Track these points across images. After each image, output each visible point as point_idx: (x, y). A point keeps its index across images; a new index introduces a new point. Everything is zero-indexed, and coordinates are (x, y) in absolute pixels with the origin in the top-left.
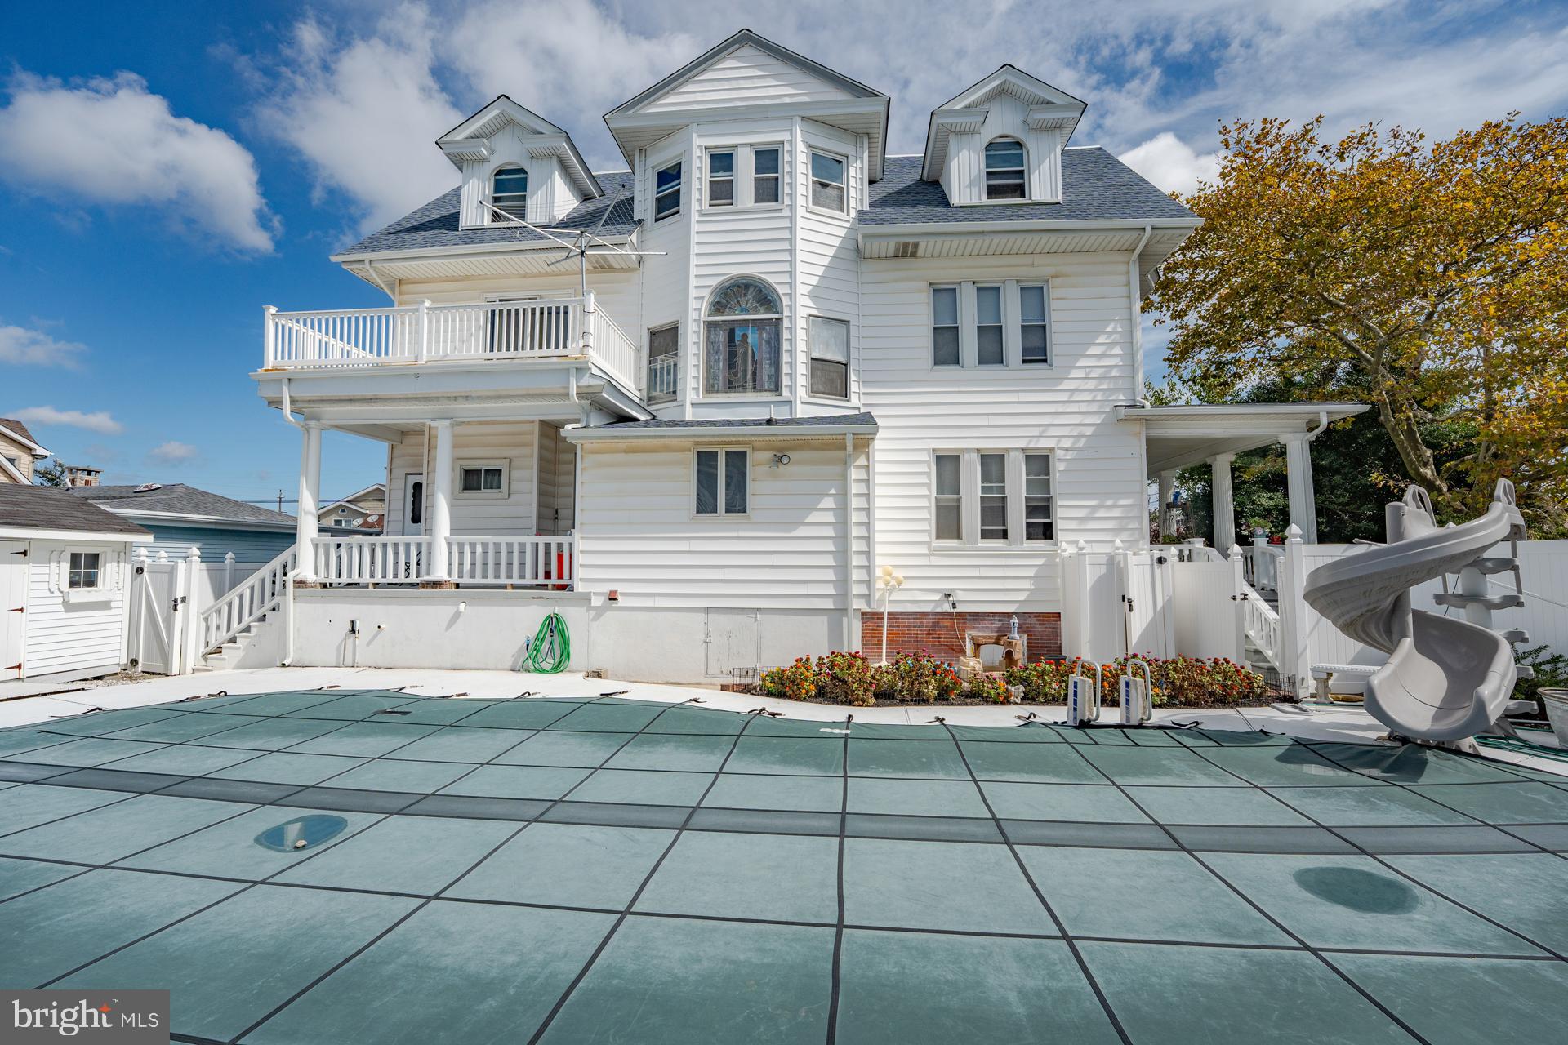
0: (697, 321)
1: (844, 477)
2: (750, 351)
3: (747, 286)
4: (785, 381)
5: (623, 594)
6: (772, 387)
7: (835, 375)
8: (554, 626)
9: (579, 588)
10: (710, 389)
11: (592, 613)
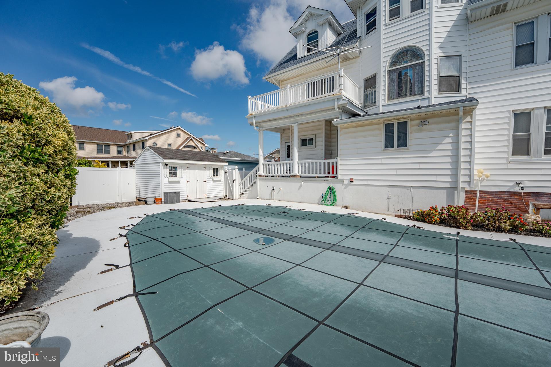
0: (385, 71)
1: (458, 128)
2: (409, 79)
3: (407, 51)
4: (426, 89)
5: (355, 180)
6: (420, 93)
7: (453, 82)
8: (331, 190)
9: (340, 177)
10: (390, 98)
11: (344, 186)
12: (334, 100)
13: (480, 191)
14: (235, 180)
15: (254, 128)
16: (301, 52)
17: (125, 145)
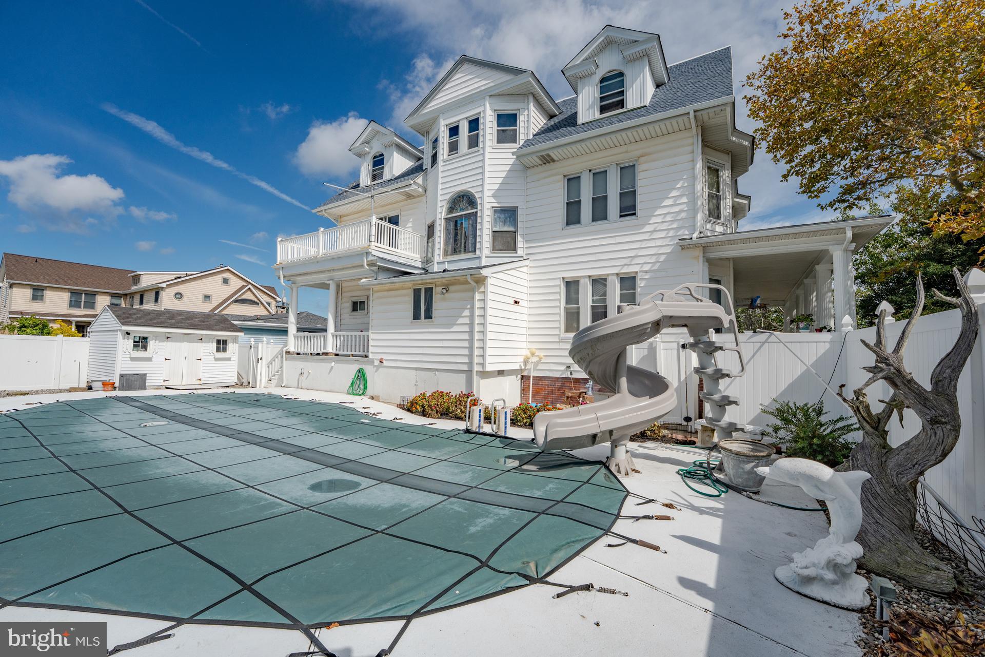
0: (441, 219)
1: (473, 298)
2: (463, 232)
3: (463, 196)
4: (478, 246)
5: (386, 360)
6: (473, 250)
7: (510, 239)
8: (361, 375)
9: (371, 356)
10: (446, 254)
11: (375, 368)
12: (362, 254)
13: (533, 377)
14: (261, 359)
15: (280, 282)
16: (365, 179)
17: (126, 295)
